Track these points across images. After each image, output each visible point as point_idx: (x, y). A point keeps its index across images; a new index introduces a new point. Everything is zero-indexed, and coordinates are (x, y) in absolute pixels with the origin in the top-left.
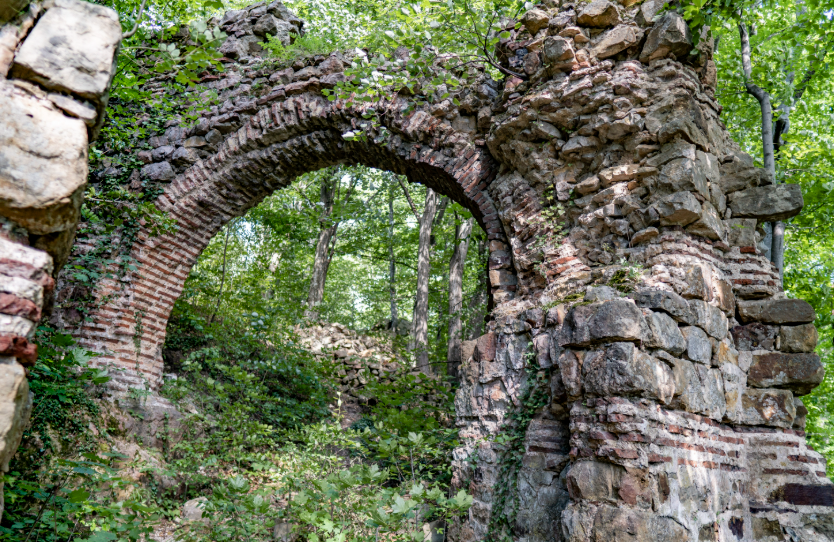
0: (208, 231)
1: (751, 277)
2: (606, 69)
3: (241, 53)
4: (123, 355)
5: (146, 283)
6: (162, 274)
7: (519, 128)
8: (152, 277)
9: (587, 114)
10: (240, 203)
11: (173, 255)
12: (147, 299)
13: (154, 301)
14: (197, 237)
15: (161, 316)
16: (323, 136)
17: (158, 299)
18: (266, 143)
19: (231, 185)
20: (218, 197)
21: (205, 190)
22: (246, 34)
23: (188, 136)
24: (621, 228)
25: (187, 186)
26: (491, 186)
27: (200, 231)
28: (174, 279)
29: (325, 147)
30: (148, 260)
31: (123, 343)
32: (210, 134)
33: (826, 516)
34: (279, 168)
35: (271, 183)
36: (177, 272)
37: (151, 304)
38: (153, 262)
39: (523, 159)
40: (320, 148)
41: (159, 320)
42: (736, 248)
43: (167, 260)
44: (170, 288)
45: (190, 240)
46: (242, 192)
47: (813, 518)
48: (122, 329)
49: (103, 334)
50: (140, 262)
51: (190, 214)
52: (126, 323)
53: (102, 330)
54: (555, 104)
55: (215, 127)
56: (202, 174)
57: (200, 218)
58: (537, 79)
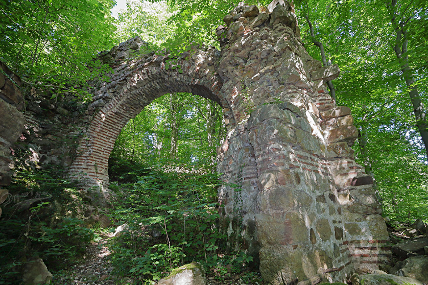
0: (121, 124)
1: (323, 101)
2: (257, 31)
3: (126, 57)
4: (90, 174)
5: (97, 145)
6: (103, 142)
7: (228, 61)
8: (100, 143)
9: (252, 50)
10: (132, 112)
11: (107, 134)
12: (99, 151)
13: (102, 152)
14: (117, 127)
15: (105, 158)
16: (158, 81)
17: (103, 152)
18: (138, 87)
19: (127, 105)
20: (123, 111)
21: (117, 108)
22: (127, 50)
23: (109, 89)
24: (270, 90)
25: (110, 107)
26: (222, 88)
27: (117, 124)
28: (110, 144)
29: (160, 86)
30: (97, 136)
31: (90, 169)
32: (117, 86)
33: (368, 189)
34: (144, 96)
35: (142, 103)
36: (110, 141)
37: (100, 154)
38: (99, 137)
39: (231, 74)
40: (158, 87)
41: (104, 159)
42: (316, 92)
43: (105, 136)
44: (108, 147)
45: (114, 128)
46: (132, 108)
47: (363, 190)
48: (90, 164)
49: (82, 167)
50: (94, 137)
51: (113, 118)
52: (90, 161)
53: (81, 165)
54: (240, 49)
55: (118, 84)
56: (115, 102)
57: (117, 119)
58: (232, 41)
